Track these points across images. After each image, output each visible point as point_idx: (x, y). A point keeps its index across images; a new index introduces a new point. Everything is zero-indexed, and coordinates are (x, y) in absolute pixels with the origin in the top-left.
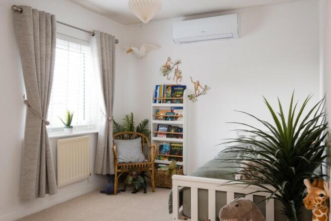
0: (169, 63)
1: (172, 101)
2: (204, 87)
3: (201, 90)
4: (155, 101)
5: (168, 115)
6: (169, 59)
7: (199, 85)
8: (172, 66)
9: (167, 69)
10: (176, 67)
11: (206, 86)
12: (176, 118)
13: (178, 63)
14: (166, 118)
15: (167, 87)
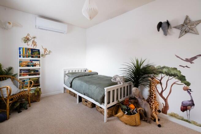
0: (28, 37)
1: (32, 57)
2: (49, 51)
3: (48, 53)
4: (20, 56)
5: (29, 64)
6: (28, 35)
7: (46, 50)
8: (30, 38)
9: (27, 40)
10: (33, 39)
11: (50, 51)
12: (35, 65)
13: (34, 38)
14: (28, 66)
15: (28, 49)
